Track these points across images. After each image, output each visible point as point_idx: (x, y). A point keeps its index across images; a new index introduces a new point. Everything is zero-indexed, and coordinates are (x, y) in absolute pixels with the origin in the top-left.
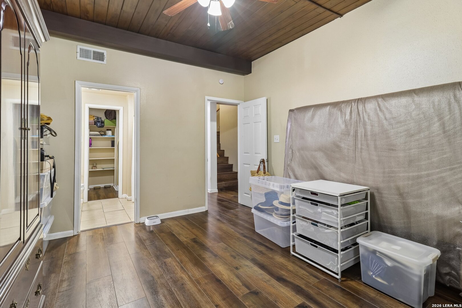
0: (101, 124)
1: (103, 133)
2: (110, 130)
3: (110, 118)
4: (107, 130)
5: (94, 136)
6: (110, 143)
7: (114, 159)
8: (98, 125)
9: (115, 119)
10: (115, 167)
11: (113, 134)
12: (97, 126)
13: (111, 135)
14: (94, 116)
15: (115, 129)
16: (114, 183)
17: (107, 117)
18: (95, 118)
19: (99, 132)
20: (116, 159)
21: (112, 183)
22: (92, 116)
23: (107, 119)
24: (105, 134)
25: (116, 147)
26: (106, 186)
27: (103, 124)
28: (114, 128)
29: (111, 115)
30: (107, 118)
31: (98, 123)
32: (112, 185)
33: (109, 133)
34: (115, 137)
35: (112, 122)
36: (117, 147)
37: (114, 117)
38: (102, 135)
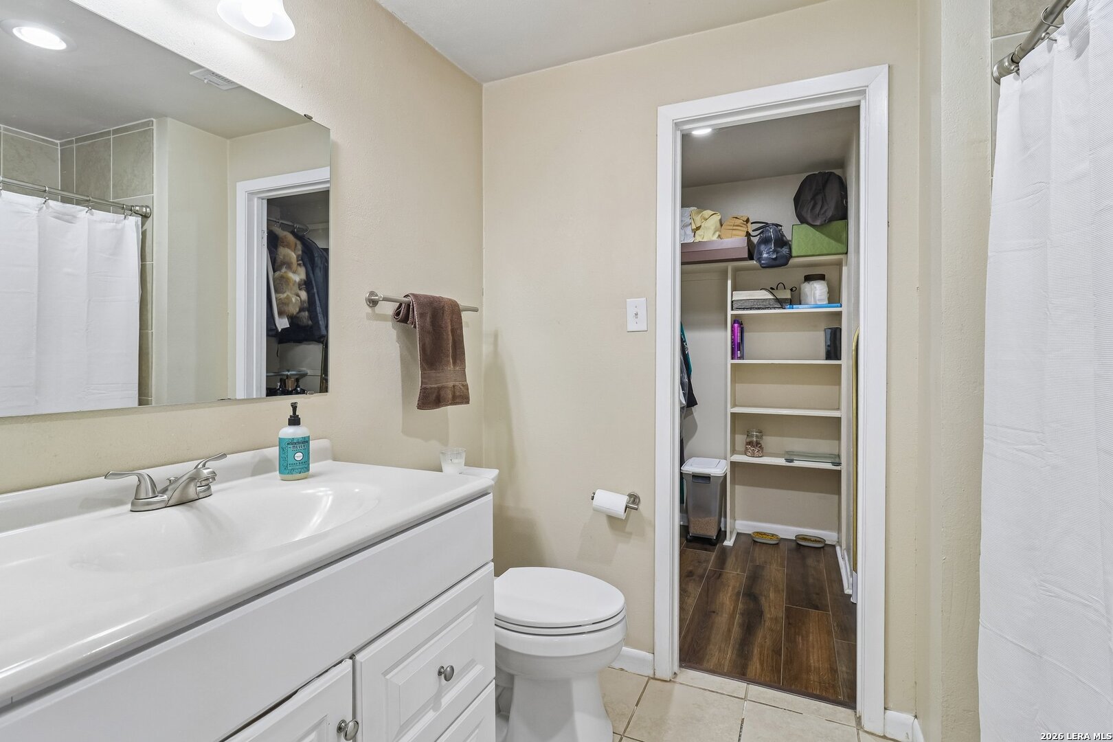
0: (774, 251)
1: (787, 295)
2: (821, 277)
3: (816, 217)
4: (808, 278)
5: (751, 309)
6: (819, 339)
7: (839, 419)
8: (765, 255)
9: (843, 215)
10: (844, 460)
11: (834, 296)
12: (759, 260)
13: (826, 302)
14: (747, 221)
15: (845, 269)
16: (839, 531)
17: (804, 213)
18: (751, 228)
19: (771, 290)
20: (849, 420)
21: (831, 529)
22: (738, 222)
23: (805, 226)
24: (796, 299)
25: (848, 359)
26: (805, 538)
27: (785, 250)
28: (839, 265)
29: (824, 200)
30: (802, 220)
31: (763, 247)
32: (830, 536)
33: (817, 292)
34: (844, 309)
35: (829, 236)
36: (852, 362)
37: (836, 208)
38: (781, 303)
